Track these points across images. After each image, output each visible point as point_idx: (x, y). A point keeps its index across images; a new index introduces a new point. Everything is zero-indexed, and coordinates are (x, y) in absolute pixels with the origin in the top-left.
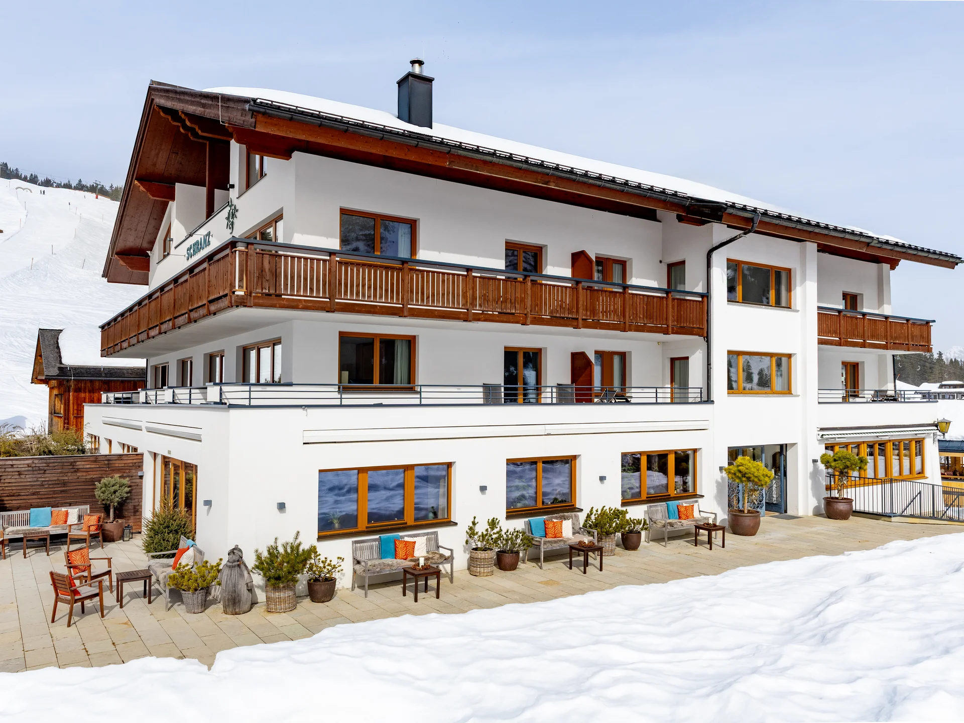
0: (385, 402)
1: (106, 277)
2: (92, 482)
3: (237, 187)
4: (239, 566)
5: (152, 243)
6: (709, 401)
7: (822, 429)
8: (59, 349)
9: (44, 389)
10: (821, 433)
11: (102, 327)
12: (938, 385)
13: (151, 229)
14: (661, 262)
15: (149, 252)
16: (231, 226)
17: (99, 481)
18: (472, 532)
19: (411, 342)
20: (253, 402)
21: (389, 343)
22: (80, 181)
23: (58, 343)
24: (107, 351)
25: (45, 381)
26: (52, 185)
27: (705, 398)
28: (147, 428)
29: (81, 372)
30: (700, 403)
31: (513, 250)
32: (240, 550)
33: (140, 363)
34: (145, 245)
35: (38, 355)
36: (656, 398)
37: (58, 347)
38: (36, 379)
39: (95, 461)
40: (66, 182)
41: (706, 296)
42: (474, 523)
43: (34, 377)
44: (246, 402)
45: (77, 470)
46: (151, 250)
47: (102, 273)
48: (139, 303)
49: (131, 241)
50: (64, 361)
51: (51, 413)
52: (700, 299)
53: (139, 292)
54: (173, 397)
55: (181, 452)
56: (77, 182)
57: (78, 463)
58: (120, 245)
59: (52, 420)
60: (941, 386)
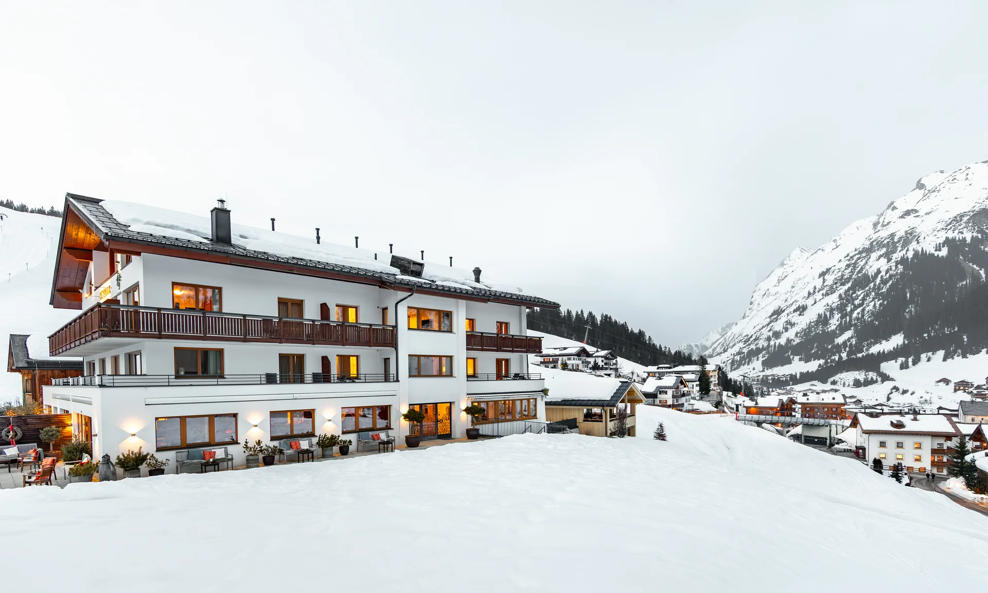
0: (193, 384)
1: (52, 305)
2: (38, 429)
3: (120, 262)
4: (108, 463)
5: (82, 285)
6: (398, 381)
7: (468, 394)
8: (27, 349)
9: (18, 376)
10: (468, 396)
11: (50, 338)
12: (656, 367)
13: (80, 276)
14: (378, 307)
15: (80, 290)
16: (119, 285)
17: (42, 430)
18: (246, 447)
19: (220, 352)
20: (115, 385)
21: (206, 352)
22: (52, 208)
23: (26, 344)
24: (53, 352)
25: (18, 370)
26: (26, 211)
27: (395, 380)
28: (72, 399)
29: (43, 364)
30: (394, 381)
31: (282, 302)
32: (109, 456)
33: (81, 359)
34: (77, 285)
35: (11, 354)
36: (365, 379)
37: (26, 347)
38: (11, 370)
39: (40, 419)
40: (40, 207)
41: (396, 327)
42: (246, 442)
43: (9, 368)
44: (112, 385)
45: (28, 424)
46: (82, 288)
47: (49, 302)
48: (75, 321)
49: (67, 282)
50: (30, 357)
51: (24, 392)
52: (392, 329)
53: (74, 314)
54: (102, 382)
55: (86, 411)
56: (50, 209)
57: (28, 420)
58: (59, 286)
59: (25, 397)
60: (658, 368)
